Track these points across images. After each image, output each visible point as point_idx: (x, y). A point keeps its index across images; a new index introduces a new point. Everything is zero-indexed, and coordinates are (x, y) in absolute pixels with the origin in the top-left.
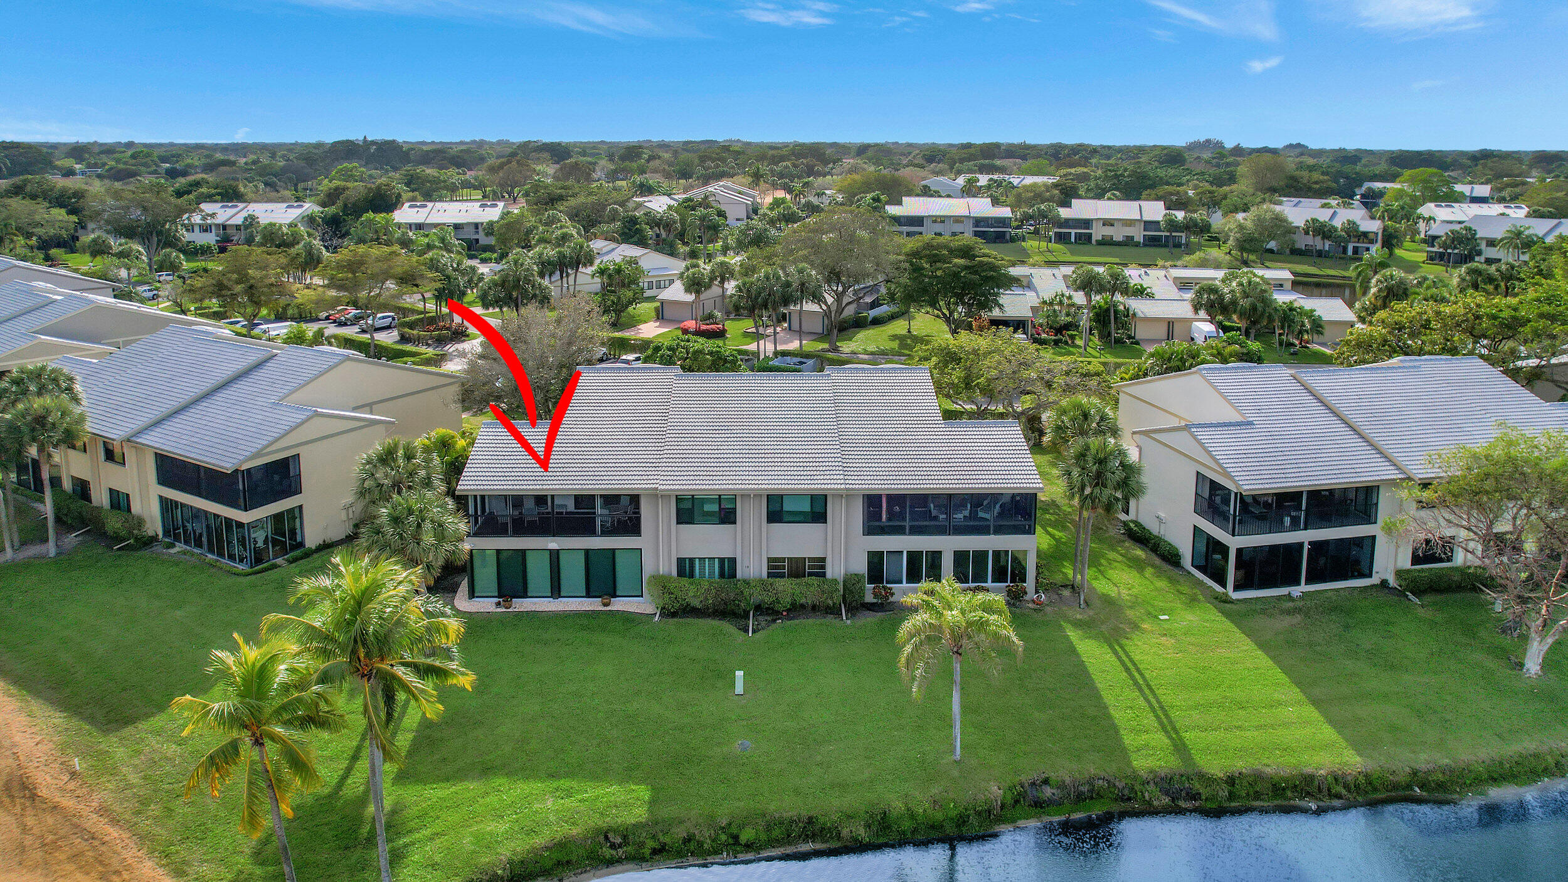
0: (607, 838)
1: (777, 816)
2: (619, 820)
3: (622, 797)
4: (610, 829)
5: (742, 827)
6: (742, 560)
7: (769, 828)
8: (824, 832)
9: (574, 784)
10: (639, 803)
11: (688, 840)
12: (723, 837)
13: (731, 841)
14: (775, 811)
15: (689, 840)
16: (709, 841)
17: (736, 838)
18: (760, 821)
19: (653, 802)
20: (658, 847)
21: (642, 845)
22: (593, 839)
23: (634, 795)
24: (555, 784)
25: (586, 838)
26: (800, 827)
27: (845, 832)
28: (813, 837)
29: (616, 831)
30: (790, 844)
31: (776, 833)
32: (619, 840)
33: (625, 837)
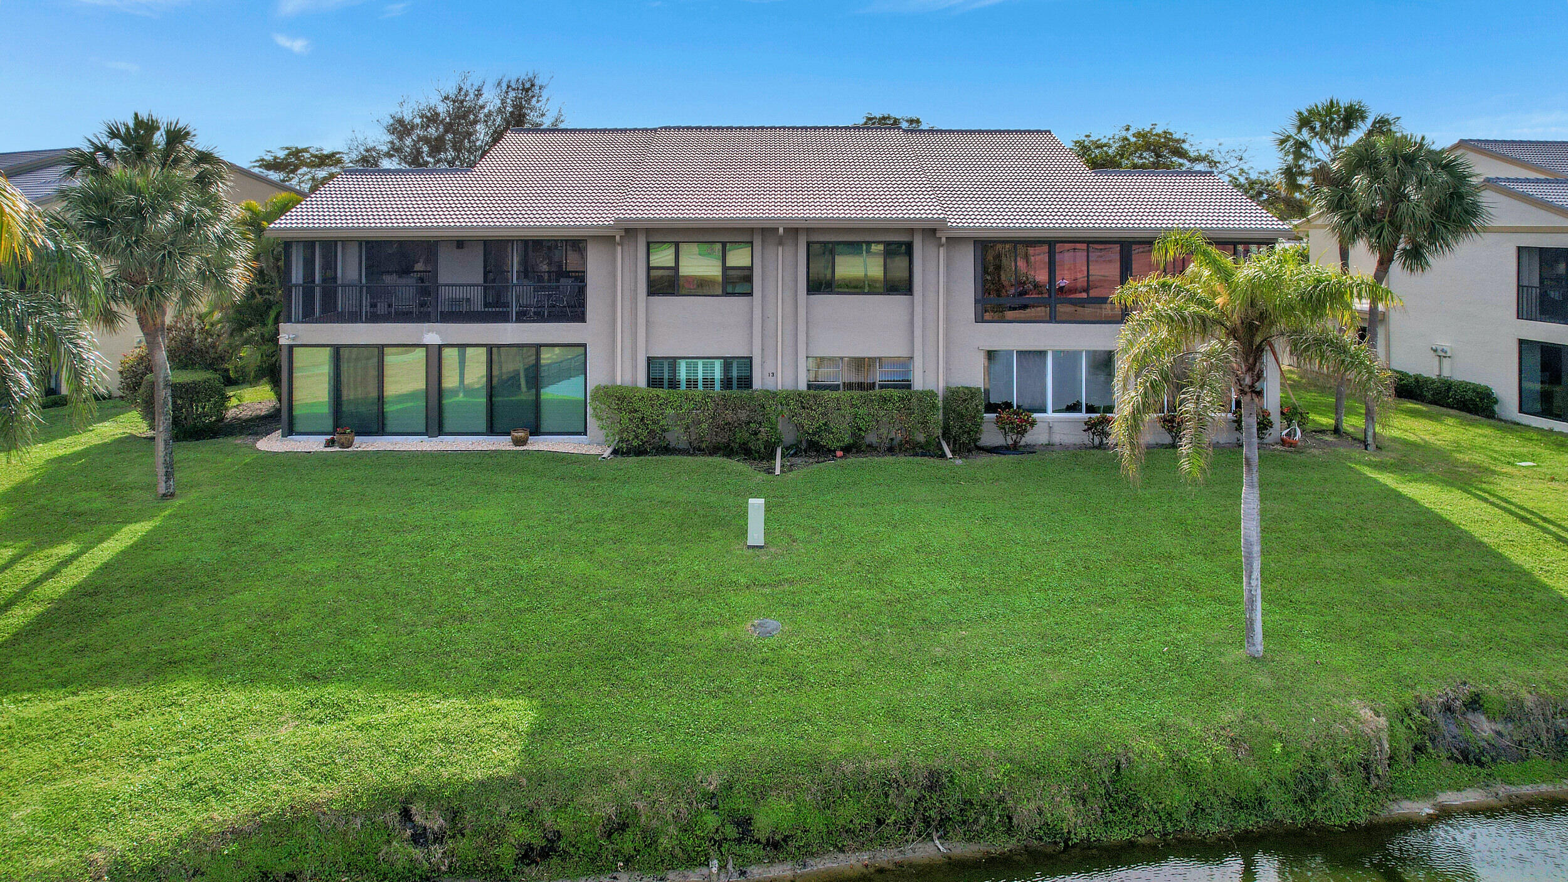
0: (406, 815)
1: (850, 768)
2: (445, 773)
3: (466, 721)
4: (419, 792)
5: (759, 794)
6: (763, 362)
7: (828, 800)
8: (971, 814)
9: (359, 695)
10: (504, 735)
11: (617, 827)
12: (711, 820)
13: (731, 831)
14: (845, 757)
15: (623, 827)
16: (672, 830)
17: (744, 824)
18: (805, 780)
19: (539, 733)
20: (539, 842)
21: (495, 835)
22: (368, 815)
23: (496, 718)
24: (312, 695)
25: (348, 813)
26: (909, 800)
27: (1025, 810)
28: (943, 825)
29: (432, 798)
30: (885, 841)
31: (848, 811)
32: (436, 823)
33: (454, 815)
